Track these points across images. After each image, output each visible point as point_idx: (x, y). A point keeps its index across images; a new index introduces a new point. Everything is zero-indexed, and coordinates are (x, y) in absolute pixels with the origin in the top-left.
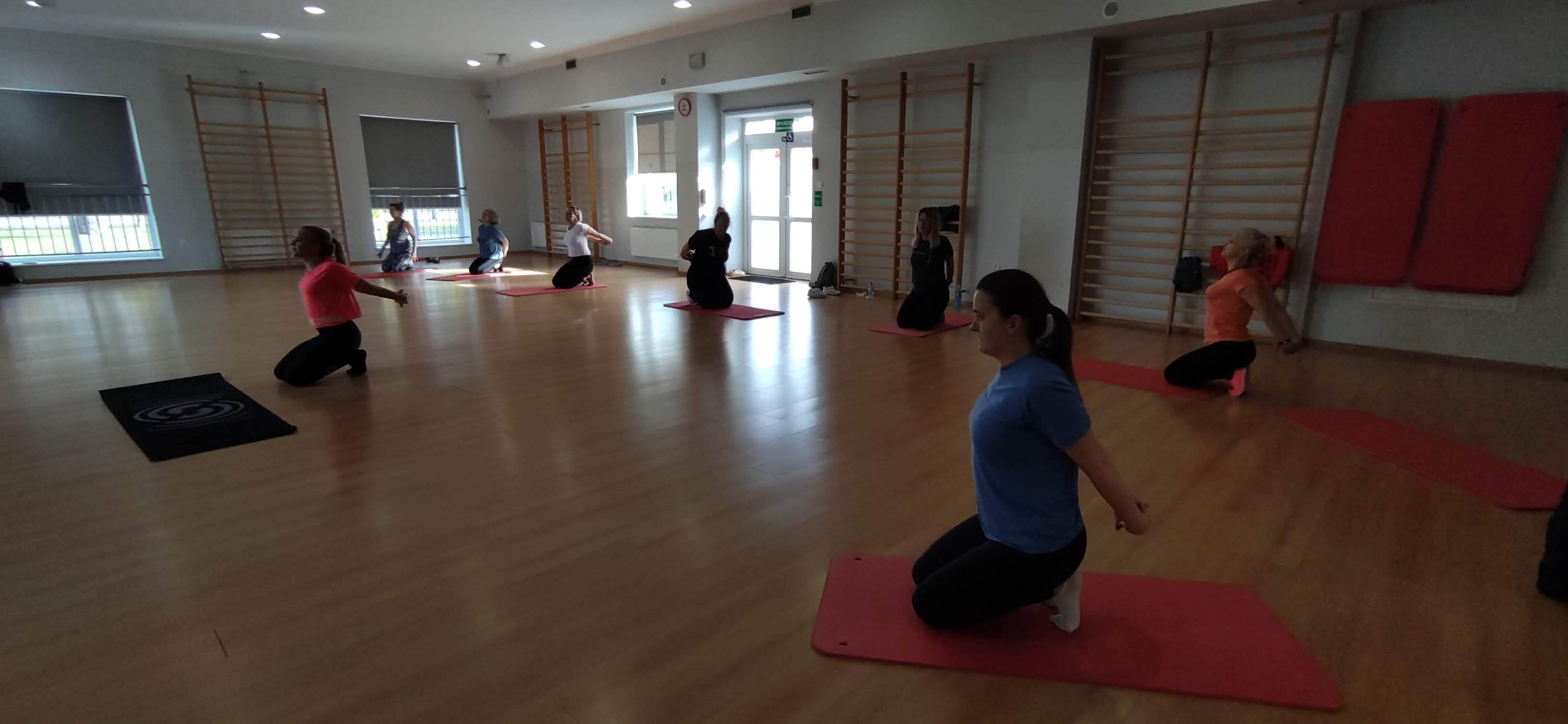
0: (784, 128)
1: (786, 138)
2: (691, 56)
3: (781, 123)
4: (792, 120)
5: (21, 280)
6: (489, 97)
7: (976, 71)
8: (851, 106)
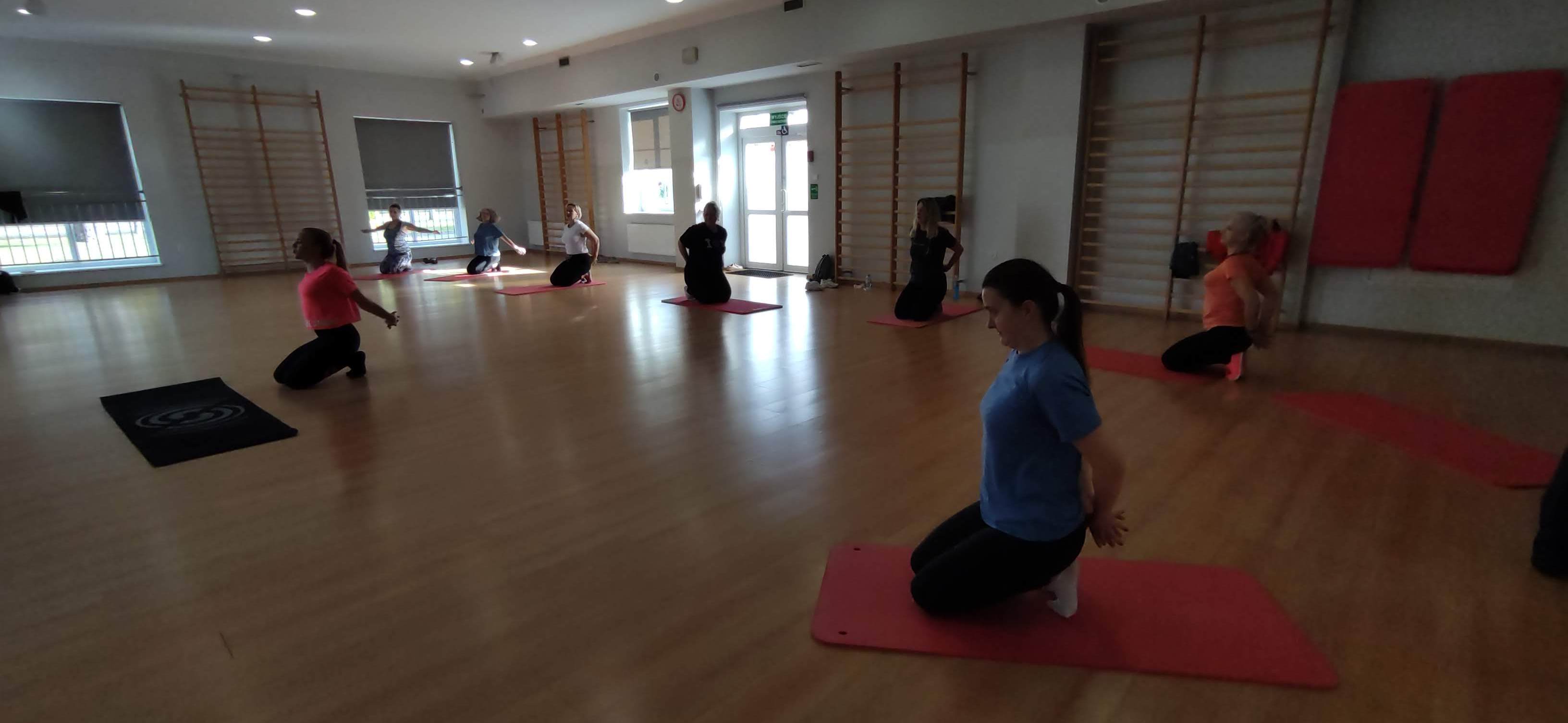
0: (779, 122)
1: (781, 133)
2: (684, 51)
3: (776, 116)
4: (786, 113)
5: (19, 289)
6: (484, 95)
7: (970, 59)
8: (844, 98)
